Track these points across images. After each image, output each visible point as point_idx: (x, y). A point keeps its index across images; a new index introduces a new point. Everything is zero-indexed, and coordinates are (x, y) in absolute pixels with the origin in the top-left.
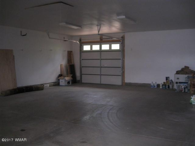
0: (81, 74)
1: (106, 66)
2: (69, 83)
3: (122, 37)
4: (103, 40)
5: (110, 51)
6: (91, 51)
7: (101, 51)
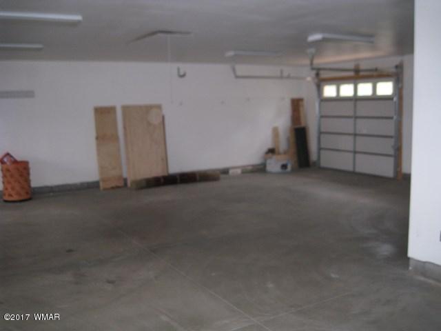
0: (320, 149)
1: (365, 132)
2: (284, 167)
3: (397, 67)
4: (362, 74)
5: (374, 98)
6: (338, 99)
7: (356, 99)
